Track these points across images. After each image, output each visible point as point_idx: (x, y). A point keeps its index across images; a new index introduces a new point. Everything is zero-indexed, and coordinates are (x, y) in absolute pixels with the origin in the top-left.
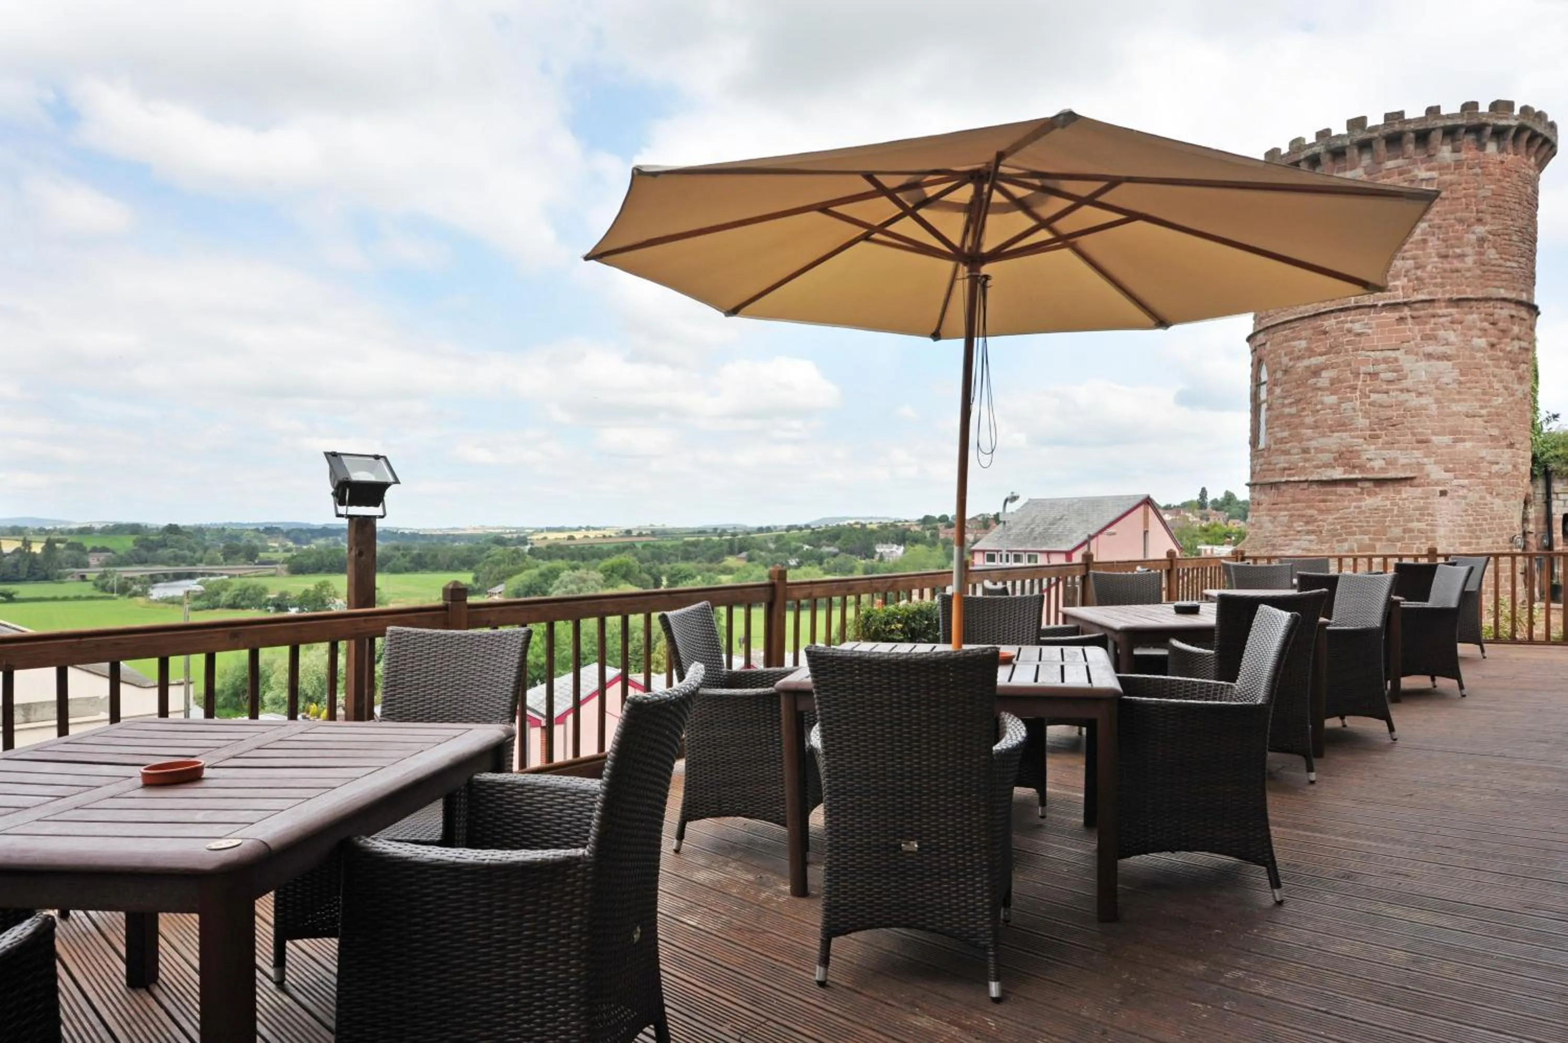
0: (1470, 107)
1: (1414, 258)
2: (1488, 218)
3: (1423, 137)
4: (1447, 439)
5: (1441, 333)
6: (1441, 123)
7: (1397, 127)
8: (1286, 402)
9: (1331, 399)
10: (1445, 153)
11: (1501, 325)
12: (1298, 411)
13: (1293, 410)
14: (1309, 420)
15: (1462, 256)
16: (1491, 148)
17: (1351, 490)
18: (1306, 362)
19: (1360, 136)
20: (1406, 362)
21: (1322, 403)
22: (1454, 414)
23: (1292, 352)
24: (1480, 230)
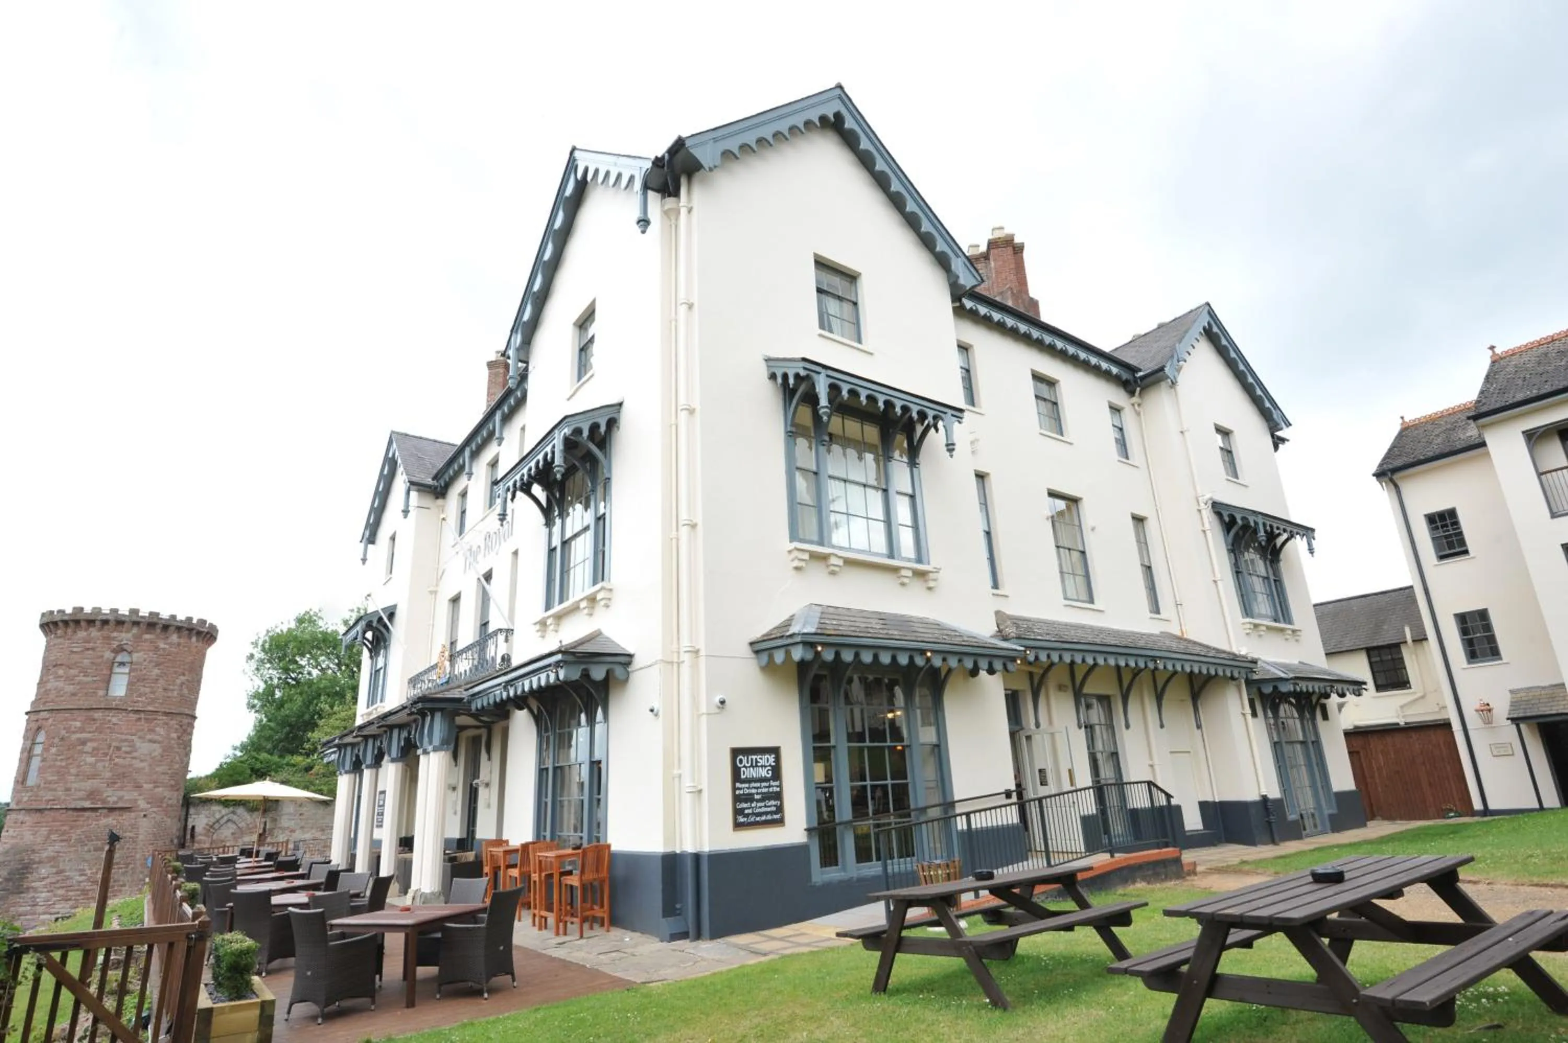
0: (189, 619)
1: (151, 687)
2: (186, 673)
3: (166, 627)
4: (151, 786)
5: (157, 729)
6: (176, 624)
7: (155, 620)
8: (59, 758)
9: (90, 760)
10: (174, 638)
11: (184, 727)
12: (67, 765)
13: (64, 764)
14: (73, 771)
15: (173, 690)
16: (194, 639)
17: (94, 814)
18: (78, 735)
19: (134, 618)
20: (138, 743)
21: (84, 760)
22: (156, 773)
23: (70, 728)
24: (182, 678)
